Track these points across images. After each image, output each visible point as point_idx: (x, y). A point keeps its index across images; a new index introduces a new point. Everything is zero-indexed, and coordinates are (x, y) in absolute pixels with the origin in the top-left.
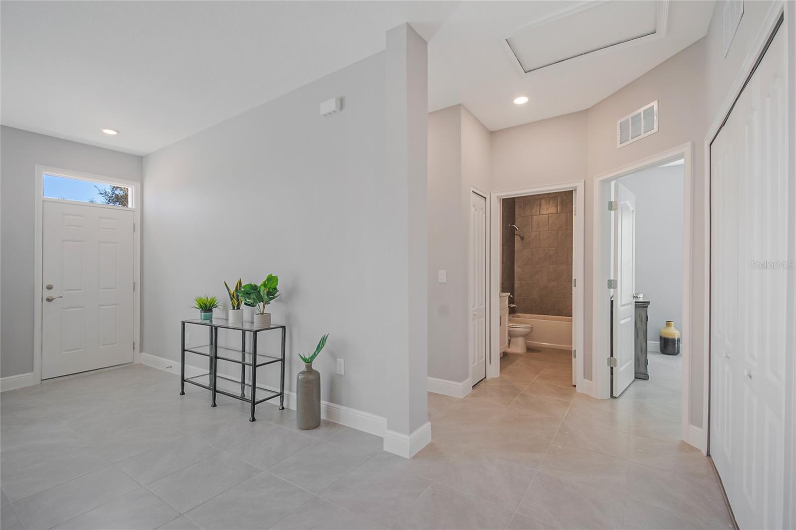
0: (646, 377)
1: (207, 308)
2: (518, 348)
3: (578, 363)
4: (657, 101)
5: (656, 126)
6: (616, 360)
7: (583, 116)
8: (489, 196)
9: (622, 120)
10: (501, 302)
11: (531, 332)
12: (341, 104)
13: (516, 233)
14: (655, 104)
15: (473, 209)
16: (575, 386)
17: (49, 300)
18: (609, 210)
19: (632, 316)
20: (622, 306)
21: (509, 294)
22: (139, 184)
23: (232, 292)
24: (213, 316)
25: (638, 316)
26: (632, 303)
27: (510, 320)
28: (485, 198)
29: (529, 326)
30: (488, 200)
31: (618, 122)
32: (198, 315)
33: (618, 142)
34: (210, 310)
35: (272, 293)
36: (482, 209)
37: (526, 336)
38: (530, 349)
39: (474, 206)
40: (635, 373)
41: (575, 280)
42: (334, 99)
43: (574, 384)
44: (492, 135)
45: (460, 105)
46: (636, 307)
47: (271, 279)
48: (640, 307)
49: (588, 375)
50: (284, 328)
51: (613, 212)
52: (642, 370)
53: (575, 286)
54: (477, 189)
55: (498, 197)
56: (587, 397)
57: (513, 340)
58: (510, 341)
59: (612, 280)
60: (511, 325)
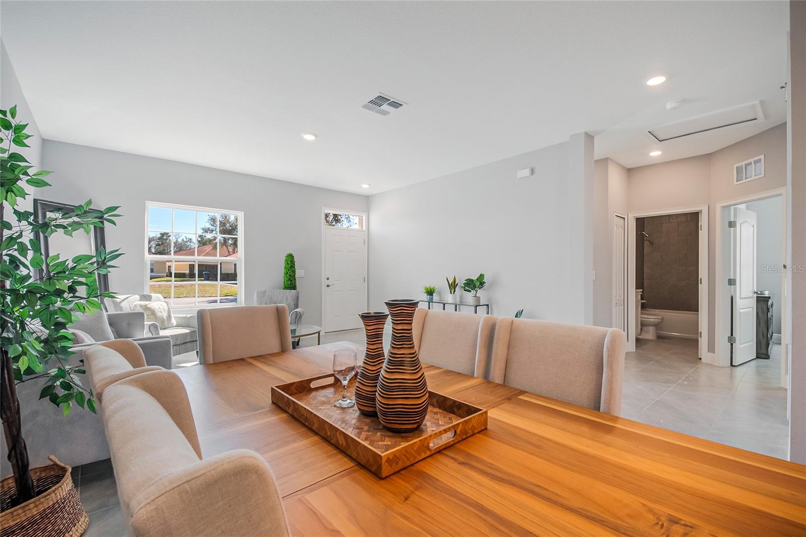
0: (767, 357)
1: (430, 293)
2: (650, 334)
3: (703, 342)
4: (763, 155)
5: (763, 173)
6: (735, 338)
7: (707, 158)
8: (627, 216)
9: (738, 165)
10: (636, 296)
11: (661, 322)
12: (533, 171)
13: (645, 239)
14: (762, 157)
15: (615, 228)
16: (700, 359)
17: (328, 286)
18: (729, 227)
19: (753, 308)
20: (741, 298)
21: (641, 290)
22: (367, 214)
23: (450, 283)
24: (434, 299)
25: (760, 308)
26: (752, 297)
27: (642, 314)
28: (624, 218)
29: (660, 317)
30: (626, 219)
31: (735, 166)
32: (426, 297)
33: (735, 181)
34: (432, 295)
35: (482, 284)
36: (621, 227)
37: (657, 326)
38: (660, 338)
39: (616, 225)
40: (757, 354)
41: (701, 279)
42: (528, 169)
43: (700, 357)
44: (630, 172)
45: (608, 158)
46: (758, 301)
47: (482, 276)
48: (761, 301)
49: (711, 348)
50: (488, 305)
51: (732, 229)
52: (763, 351)
53: (701, 283)
54: (619, 213)
55: (634, 217)
56: (711, 365)
57: (644, 328)
58: (641, 329)
59: (732, 279)
60: (643, 316)
